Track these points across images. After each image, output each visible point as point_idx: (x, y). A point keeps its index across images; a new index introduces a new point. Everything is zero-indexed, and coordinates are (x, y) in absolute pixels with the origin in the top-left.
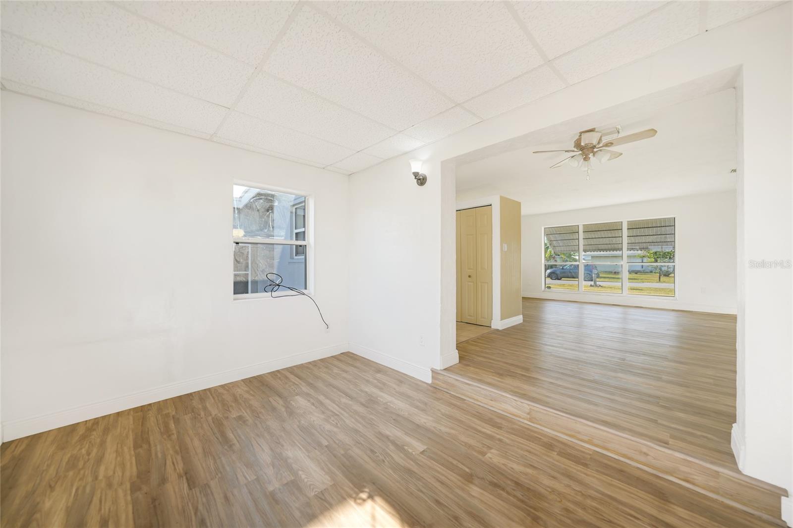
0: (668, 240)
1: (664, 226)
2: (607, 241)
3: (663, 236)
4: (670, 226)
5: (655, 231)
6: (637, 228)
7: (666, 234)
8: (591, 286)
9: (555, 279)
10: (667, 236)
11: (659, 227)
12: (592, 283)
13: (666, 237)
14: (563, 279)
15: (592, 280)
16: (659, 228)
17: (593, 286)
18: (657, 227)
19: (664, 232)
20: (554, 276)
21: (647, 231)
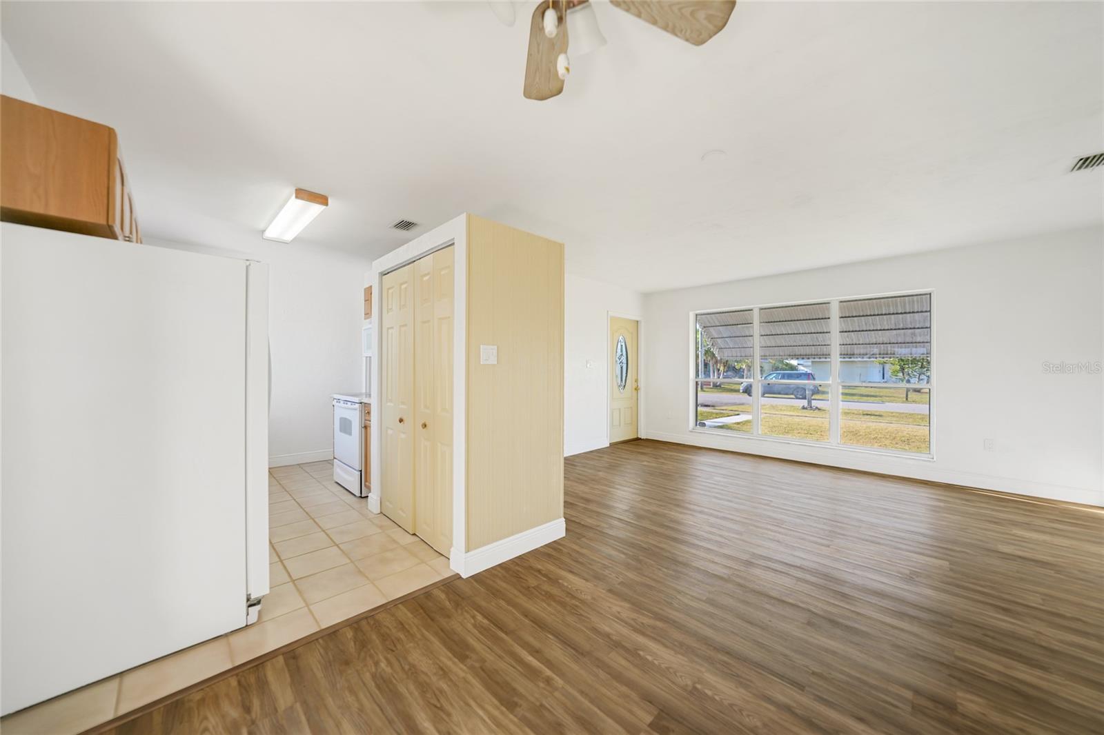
0: (919, 339)
1: (909, 313)
3: (910, 331)
4: (922, 312)
5: (893, 322)
6: (859, 316)
7: (914, 328)
8: (804, 408)
10: (917, 331)
11: (901, 313)
12: (805, 403)
13: (914, 334)
15: (805, 398)
16: (900, 316)
17: (806, 409)
18: (897, 314)
19: (911, 323)
21: (878, 322)
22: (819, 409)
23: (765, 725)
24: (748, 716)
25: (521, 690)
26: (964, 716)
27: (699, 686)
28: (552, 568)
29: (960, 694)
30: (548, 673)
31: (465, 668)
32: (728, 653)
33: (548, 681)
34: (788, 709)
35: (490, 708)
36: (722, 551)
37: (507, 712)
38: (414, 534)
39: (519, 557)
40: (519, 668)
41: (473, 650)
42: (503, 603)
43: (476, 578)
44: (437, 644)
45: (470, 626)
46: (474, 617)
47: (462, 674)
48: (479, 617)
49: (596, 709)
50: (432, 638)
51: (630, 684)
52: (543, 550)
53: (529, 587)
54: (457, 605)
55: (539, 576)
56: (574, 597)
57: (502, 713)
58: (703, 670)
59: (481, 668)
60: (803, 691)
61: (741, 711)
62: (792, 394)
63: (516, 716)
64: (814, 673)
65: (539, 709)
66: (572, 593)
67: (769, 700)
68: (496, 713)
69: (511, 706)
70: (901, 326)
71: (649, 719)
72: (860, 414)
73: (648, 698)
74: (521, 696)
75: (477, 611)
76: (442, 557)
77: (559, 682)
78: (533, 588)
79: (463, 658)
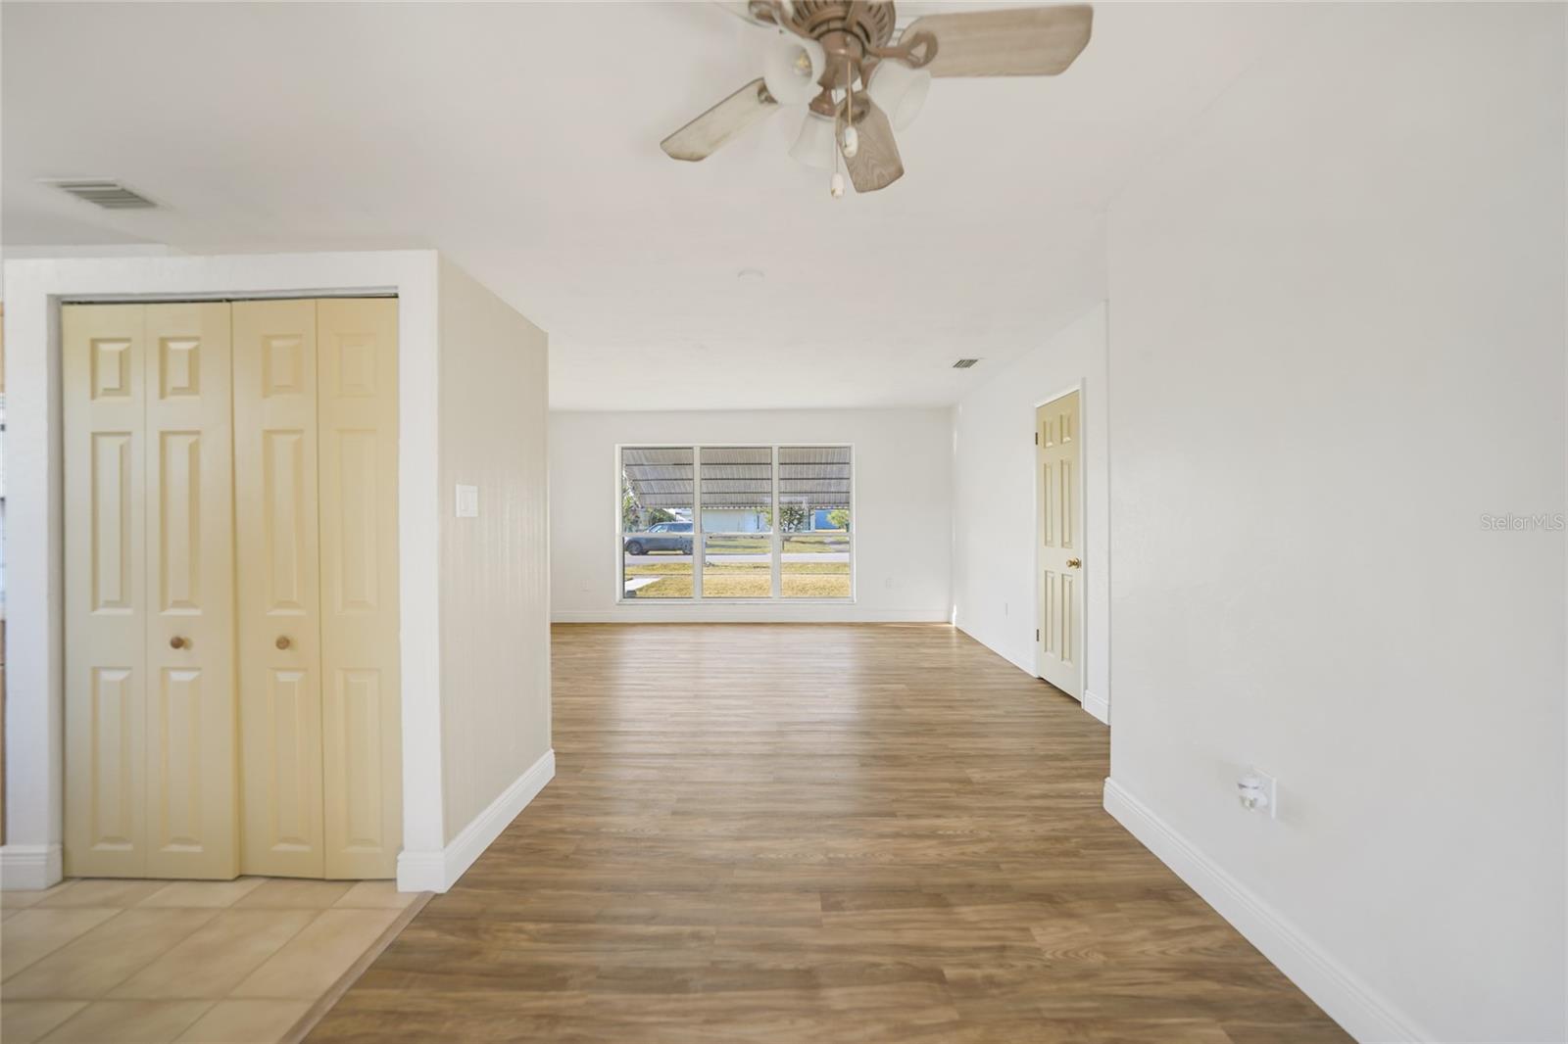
2: (740, 486)
9: (638, 554)
14: (650, 552)
20: (634, 548)
22: (713, 565)
23: (895, 855)
24: (880, 855)
25: (675, 965)
26: (978, 784)
27: (831, 855)
28: (578, 820)
29: (968, 771)
30: (688, 929)
31: (576, 992)
32: (829, 817)
33: (696, 937)
34: (897, 835)
35: (658, 1007)
36: (748, 730)
37: (682, 996)
38: (241, 877)
39: (511, 826)
40: (650, 946)
41: (565, 967)
42: (549, 892)
43: (465, 882)
44: (496, 997)
45: (525, 944)
46: (520, 931)
47: (580, 1001)
48: (530, 926)
49: (768, 929)
50: (478, 994)
51: (776, 888)
52: (538, 804)
53: (567, 857)
54: (474, 932)
55: (566, 836)
56: (636, 840)
57: (678, 1000)
58: (824, 840)
59: (599, 977)
60: (896, 816)
61: (873, 855)
62: (680, 549)
63: (696, 992)
64: (893, 801)
65: (714, 969)
66: (631, 836)
67: (882, 836)
68: (671, 1006)
69: (682, 987)
70: (822, 476)
71: (818, 905)
72: (750, 567)
73: (803, 890)
74: (682, 971)
75: (517, 921)
76: (360, 884)
77: (710, 930)
78: (573, 853)
79: (561, 984)
